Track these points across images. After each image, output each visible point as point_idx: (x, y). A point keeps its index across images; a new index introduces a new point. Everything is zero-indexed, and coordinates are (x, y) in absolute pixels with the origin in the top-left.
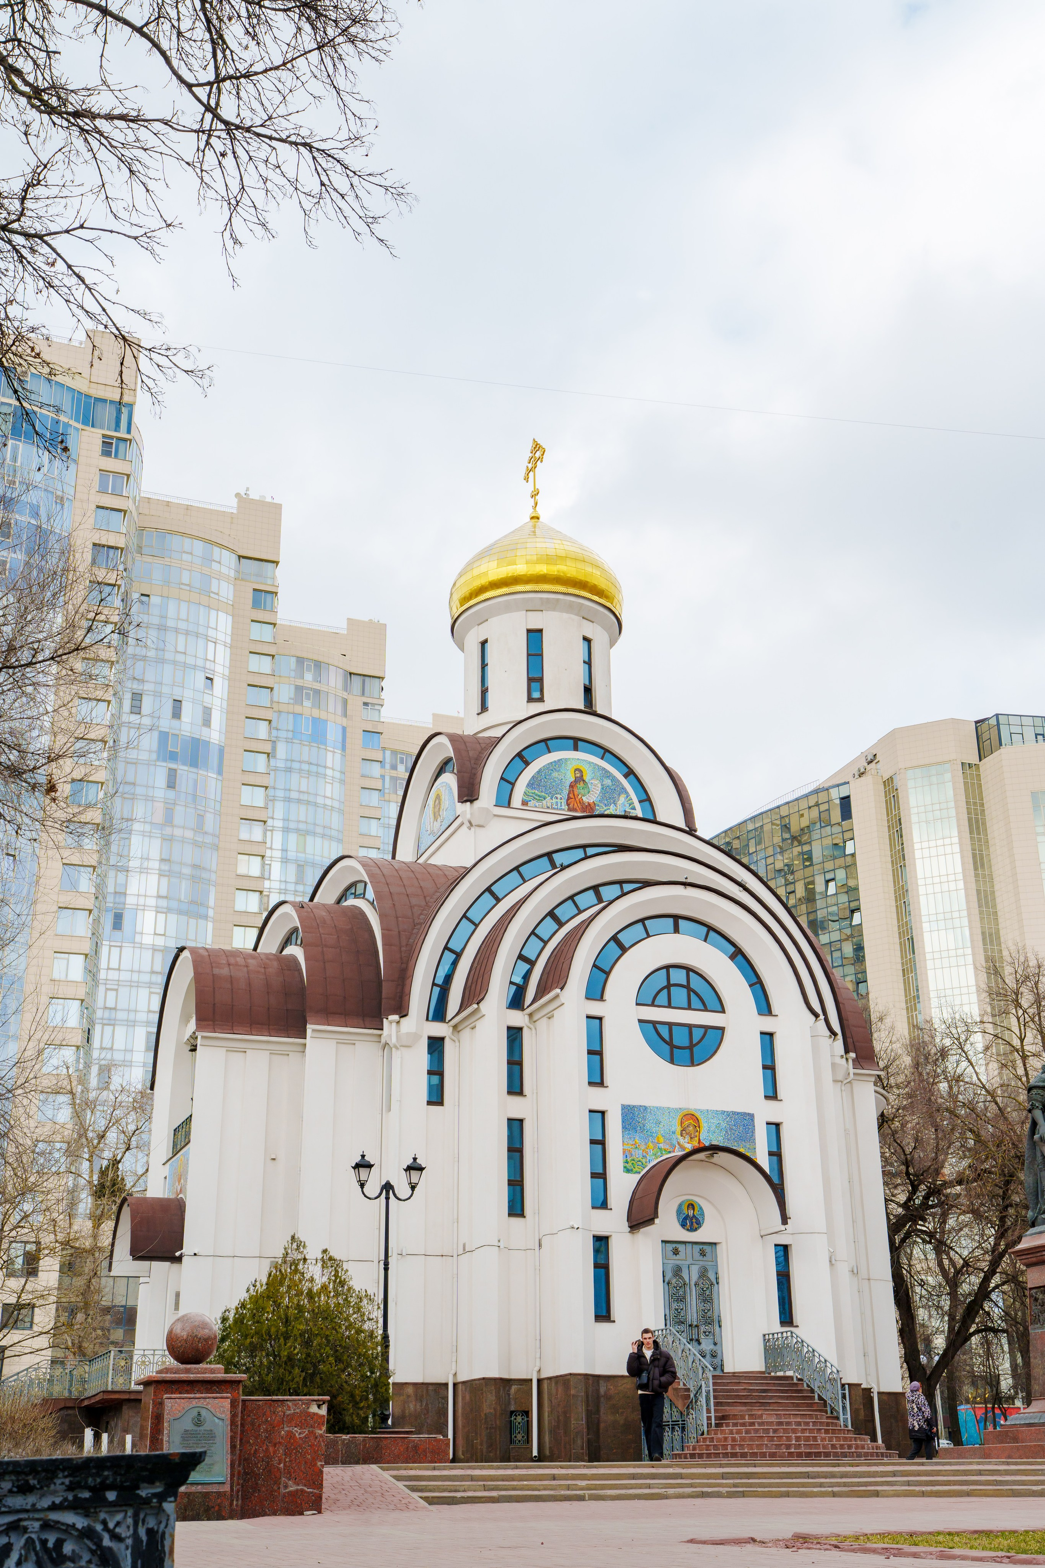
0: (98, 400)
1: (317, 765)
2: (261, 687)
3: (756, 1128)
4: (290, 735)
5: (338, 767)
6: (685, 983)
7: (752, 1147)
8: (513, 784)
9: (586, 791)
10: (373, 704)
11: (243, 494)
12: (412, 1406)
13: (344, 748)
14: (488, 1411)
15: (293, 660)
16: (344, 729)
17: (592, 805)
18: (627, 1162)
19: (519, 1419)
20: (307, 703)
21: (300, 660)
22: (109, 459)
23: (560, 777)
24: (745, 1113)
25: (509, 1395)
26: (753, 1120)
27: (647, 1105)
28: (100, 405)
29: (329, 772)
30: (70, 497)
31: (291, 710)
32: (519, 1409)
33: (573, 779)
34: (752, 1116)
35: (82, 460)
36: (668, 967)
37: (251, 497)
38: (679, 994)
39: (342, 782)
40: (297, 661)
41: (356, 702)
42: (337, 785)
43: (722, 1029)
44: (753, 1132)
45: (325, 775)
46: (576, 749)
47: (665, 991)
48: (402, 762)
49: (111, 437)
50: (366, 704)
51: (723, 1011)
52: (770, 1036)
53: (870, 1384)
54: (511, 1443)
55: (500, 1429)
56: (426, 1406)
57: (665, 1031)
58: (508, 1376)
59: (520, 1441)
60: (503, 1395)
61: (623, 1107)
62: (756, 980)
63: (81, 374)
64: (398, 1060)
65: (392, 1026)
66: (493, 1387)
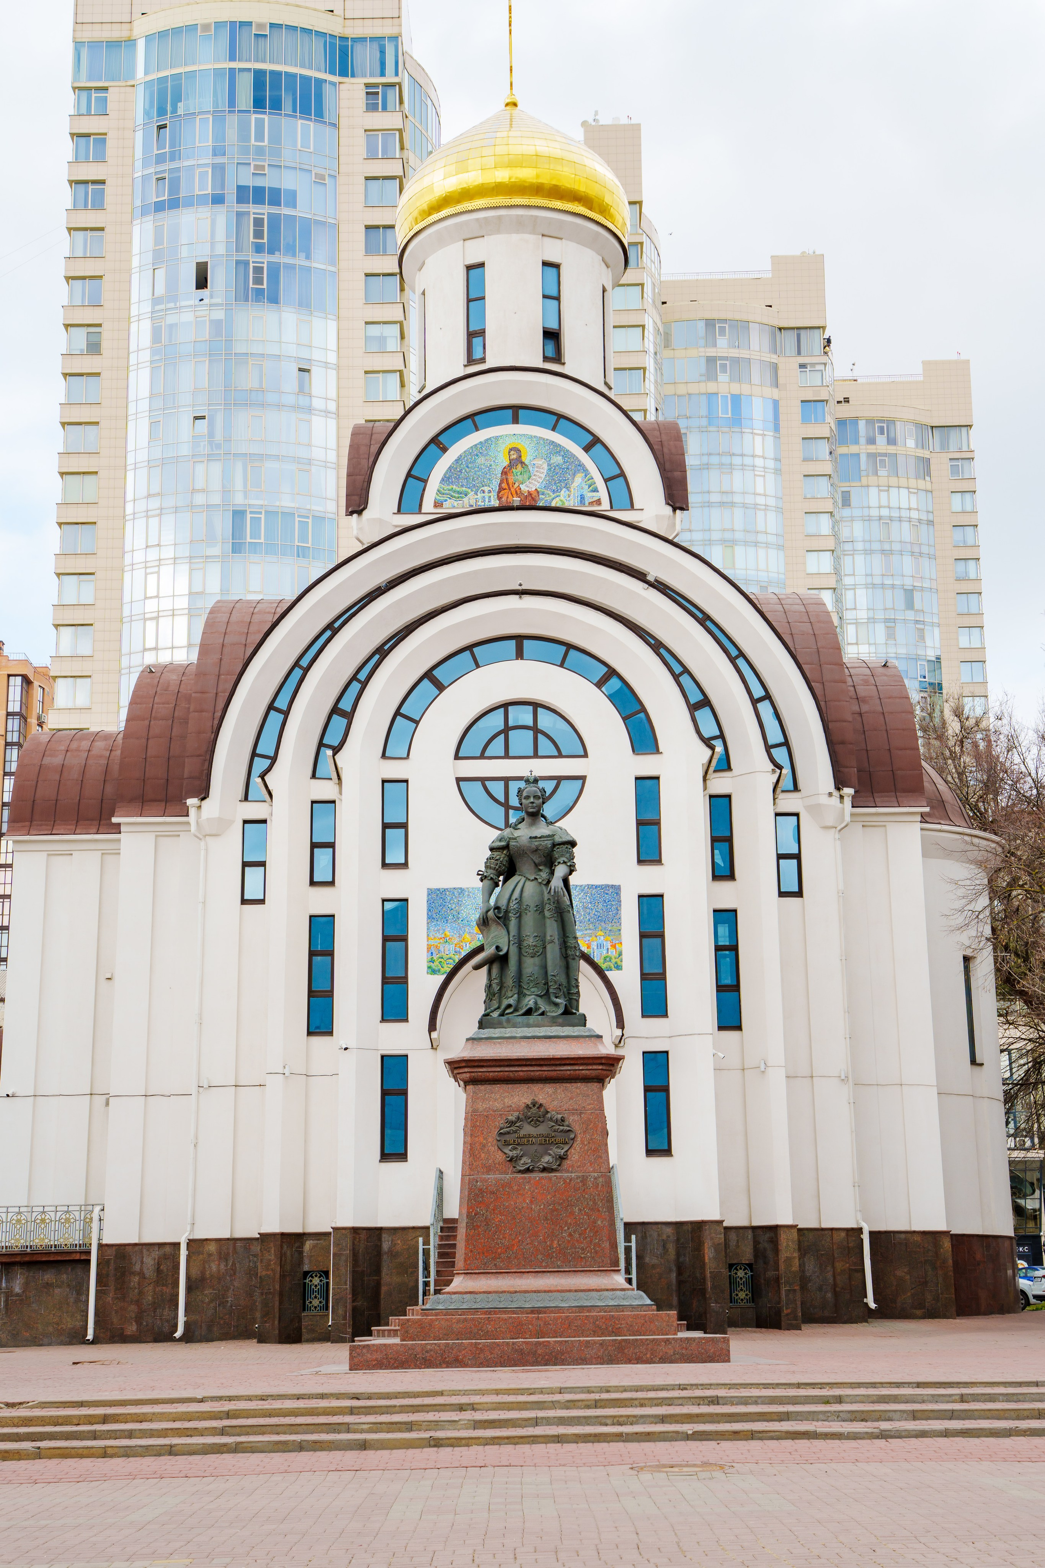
0: (355, 40)
1: (742, 455)
2: (631, 369)
3: (622, 903)
4: (704, 422)
5: (770, 454)
6: (530, 723)
7: (615, 928)
8: (426, 480)
9: (526, 476)
10: (813, 365)
11: (591, 121)
12: (214, 1267)
13: (777, 428)
14: (264, 1273)
15: (702, 324)
16: (776, 403)
17: (534, 492)
18: (432, 961)
19: (316, 1281)
20: (723, 378)
21: (710, 323)
22: (375, 114)
23: (488, 463)
24: (607, 887)
25: (301, 1253)
26: (618, 894)
27: (463, 886)
28: (358, 48)
29: (759, 462)
30: (332, 173)
31: (703, 391)
32: (315, 1268)
33: (506, 463)
34: (617, 889)
35: (343, 123)
36: (505, 706)
37: (601, 123)
38: (521, 741)
39: (778, 471)
40: (706, 325)
41: (788, 365)
42: (770, 477)
43: (583, 778)
44: (618, 909)
45: (754, 466)
46: (514, 421)
47: (502, 736)
48: (882, 433)
49: (376, 85)
50: (802, 366)
51: (586, 755)
52: (655, 781)
53: (858, 1223)
54: (304, 1310)
55: (281, 1294)
56: (232, 1265)
57: (497, 789)
58: (299, 1230)
59: (316, 1307)
60: (289, 1253)
61: (430, 892)
62: (639, 708)
63: (332, 11)
64: (203, 853)
65: (192, 812)
66: (272, 1245)
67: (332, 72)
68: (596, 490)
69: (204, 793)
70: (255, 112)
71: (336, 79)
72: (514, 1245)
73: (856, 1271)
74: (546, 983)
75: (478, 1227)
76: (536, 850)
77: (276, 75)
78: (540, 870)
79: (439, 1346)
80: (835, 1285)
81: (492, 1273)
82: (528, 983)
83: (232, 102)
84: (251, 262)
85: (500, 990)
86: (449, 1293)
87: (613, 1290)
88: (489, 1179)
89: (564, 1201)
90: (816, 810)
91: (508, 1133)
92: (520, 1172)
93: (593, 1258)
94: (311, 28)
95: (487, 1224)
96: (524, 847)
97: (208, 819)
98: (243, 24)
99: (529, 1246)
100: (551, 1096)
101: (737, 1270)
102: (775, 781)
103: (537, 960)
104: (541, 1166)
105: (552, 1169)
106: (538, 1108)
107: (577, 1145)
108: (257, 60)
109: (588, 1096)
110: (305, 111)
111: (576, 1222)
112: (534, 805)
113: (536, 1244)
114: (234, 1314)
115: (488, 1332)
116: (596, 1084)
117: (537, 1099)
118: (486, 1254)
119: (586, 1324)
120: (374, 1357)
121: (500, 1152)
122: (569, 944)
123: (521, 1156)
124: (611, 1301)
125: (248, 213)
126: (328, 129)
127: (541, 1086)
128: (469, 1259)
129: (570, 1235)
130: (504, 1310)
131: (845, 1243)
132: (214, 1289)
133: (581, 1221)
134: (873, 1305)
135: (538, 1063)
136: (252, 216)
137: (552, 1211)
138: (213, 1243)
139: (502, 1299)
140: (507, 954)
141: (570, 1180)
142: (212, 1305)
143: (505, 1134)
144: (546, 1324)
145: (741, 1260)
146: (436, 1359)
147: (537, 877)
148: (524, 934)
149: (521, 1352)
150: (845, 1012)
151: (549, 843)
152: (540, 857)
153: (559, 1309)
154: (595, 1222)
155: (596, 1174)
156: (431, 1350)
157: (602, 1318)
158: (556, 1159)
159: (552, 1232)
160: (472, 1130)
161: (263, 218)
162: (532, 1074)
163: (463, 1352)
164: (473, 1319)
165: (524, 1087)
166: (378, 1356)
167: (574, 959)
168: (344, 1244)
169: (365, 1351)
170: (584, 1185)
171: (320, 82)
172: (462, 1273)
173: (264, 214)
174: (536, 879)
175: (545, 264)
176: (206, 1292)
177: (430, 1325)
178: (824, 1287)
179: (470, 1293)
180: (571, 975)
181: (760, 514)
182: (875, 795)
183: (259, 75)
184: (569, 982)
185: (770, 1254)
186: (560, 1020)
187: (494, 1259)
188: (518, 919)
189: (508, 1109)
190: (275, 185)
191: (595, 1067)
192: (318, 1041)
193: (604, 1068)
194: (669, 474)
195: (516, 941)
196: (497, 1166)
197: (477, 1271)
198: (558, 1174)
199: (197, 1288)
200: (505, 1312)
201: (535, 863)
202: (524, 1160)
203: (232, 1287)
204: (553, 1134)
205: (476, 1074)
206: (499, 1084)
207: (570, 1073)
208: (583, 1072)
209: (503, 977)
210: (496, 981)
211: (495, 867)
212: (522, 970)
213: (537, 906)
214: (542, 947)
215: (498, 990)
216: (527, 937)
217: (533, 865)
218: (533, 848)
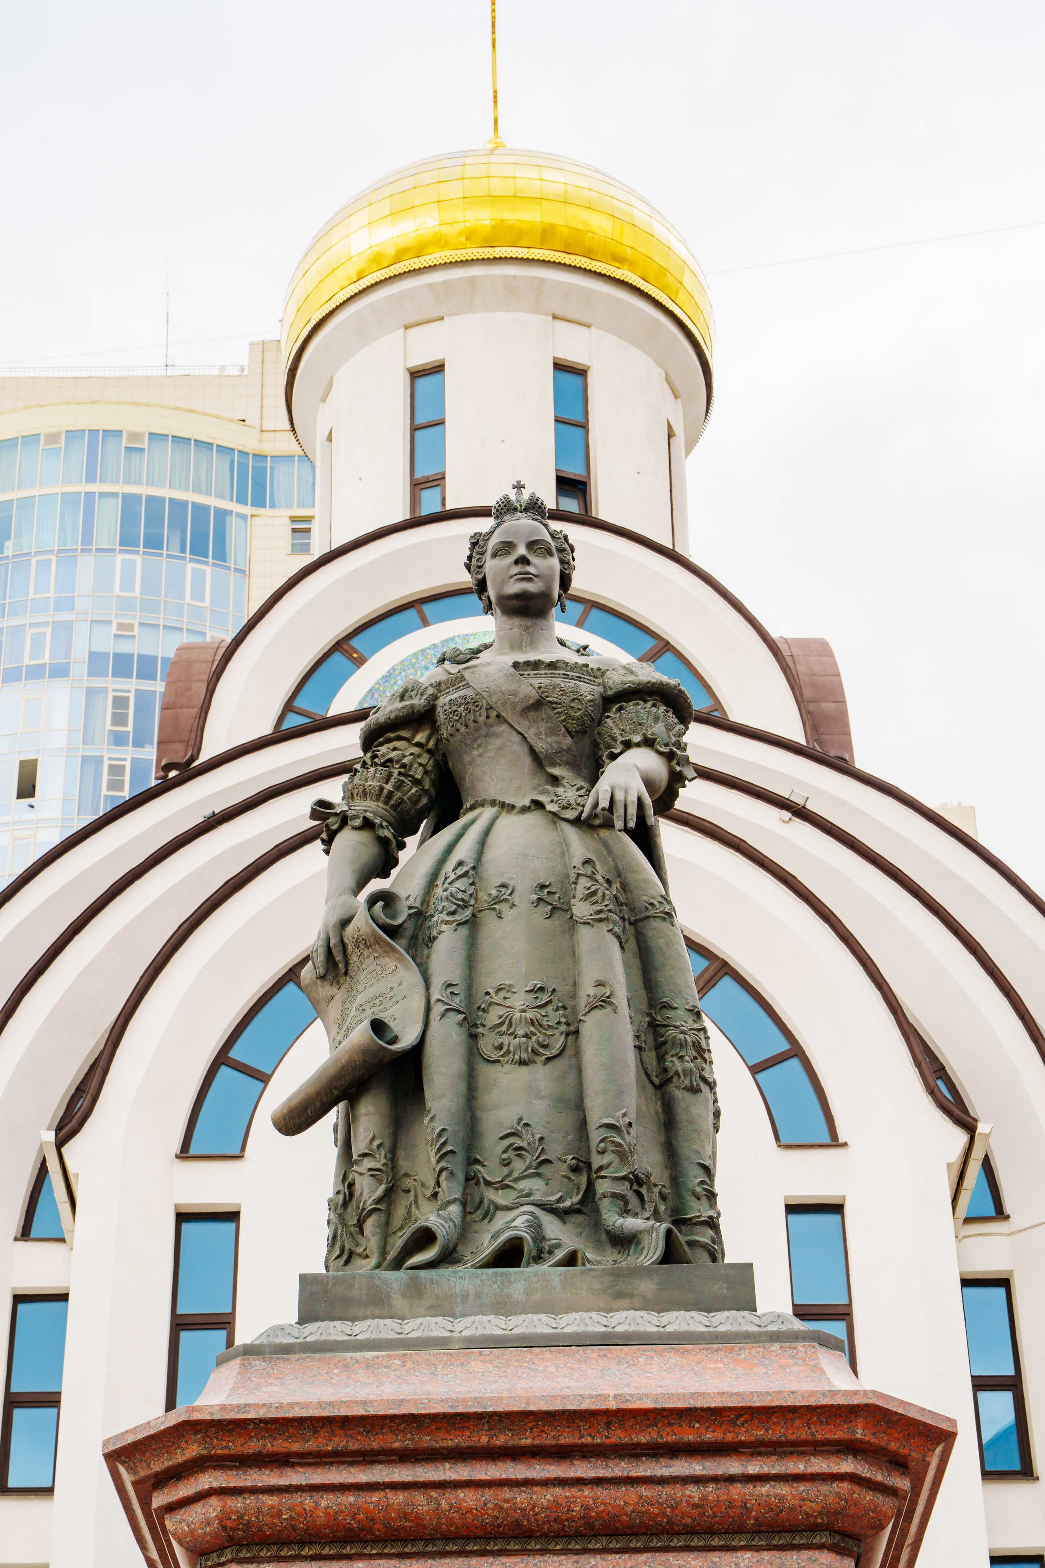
0: (276, 459)
28: (281, 469)
35: (256, 568)
52: (832, 1219)
62: (784, 1045)
63: (244, 421)
67: (242, 500)
70: (121, 551)
71: (247, 510)
74: (581, 1166)
77: (154, 502)
78: (555, 780)
82: (507, 1163)
83: (87, 538)
84: (106, 759)
85: (389, 1197)
94: (210, 441)
98: (108, 433)
103: (540, 1075)
108: (127, 481)
110: (199, 550)
112: (530, 569)
122: (671, 1032)
125: (105, 690)
126: (233, 577)
136: (111, 694)
140: (419, 1048)
147: (542, 798)
148: (488, 982)
151: (588, 690)
152: (551, 732)
161: (127, 698)
171: (222, 515)
173: (129, 691)
174: (538, 805)
175: (560, 367)
180: (685, 1149)
183: (130, 501)
184: (676, 1179)
186: (646, 1286)
188: (464, 931)
190: (149, 651)
195: (456, 1004)
201: (532, 751)
205: (250, 1501)
206: (360, 1556)
207: (704, 1498)
208: (764, 1489)
209: (401, 1154)
210: (368, 1163)
211: (382, 789)
212: (479, 1114)
213: (543, 887)
214: (563, 1028)
215: (379, 1201)
216: (502, 994)
217: (527, 760)
218: (527, 697)
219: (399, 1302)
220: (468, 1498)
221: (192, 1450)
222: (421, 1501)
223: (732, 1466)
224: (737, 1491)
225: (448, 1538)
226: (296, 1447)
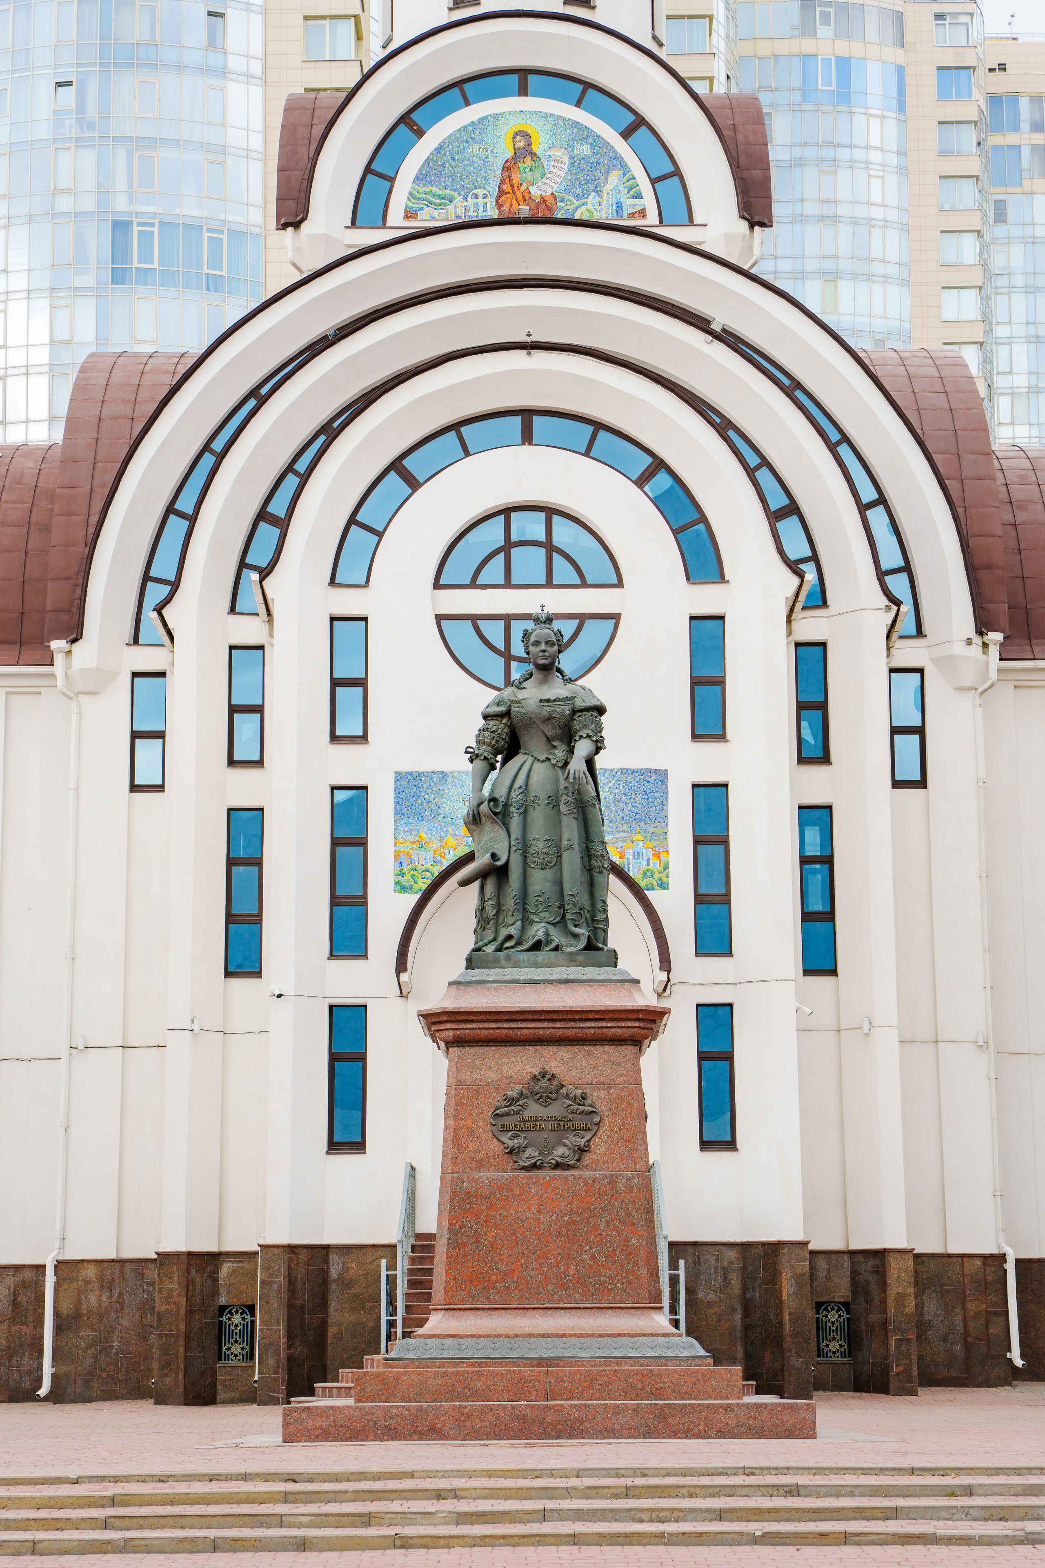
1: (851, 146)
2: (690, 17)
3: (670, 795)
4: (796, 97)
5: (892, 144)
6: (542, 537)
7: (659, 831)
8: (392, 180)
9: (538, 174)
10: (955, 15)
12: (93, 1300)
13: (902, 107)
14: (163, 1308)
16: (901, 70)
17: (550, 201)
18: (402, 874)
19: (237, 1319)
20: (825, 32)
23: (483, 154)
24: (649, 771)
25: (215, 1280)
26: (664, 782)
27: (446, 769)
29: (876, 157)
31: (795, 50)
32: (235, 1301)
33: (509, 153)
34: (662, 775)
36: (507, 512)
38: (528, 562)
39: (902, 171)
41: (919, 14)
42: (892, 179)
43: (616, 617)
44: (663, 805)
45: (868, 162)
46: (523, 91)
47: (502, 555)
50: (940, 16)
51: (620, 584)
52: (719, 622)
53: (999, 1247)
54: (220, 1359)
55: (188, 1338)
56: (119, 1297)
57: (494, 632)
58: (214, 1249)
59: (236, 1356)
60: (198, 1280)
61: (399, 777)
62: (696, 516)
64: (74, 718)
65: (59, 659)
66: (174, 1269)
68: (638, 196)
69: (75, 633)
72: (514, 1271)
73: (996, 1314)
74: (562, 906)
75: (464, 1244)
76: (548, 719)
78: (555, 747)
79: (409, 1411)
80: (966, 1333)
81: (484, 1309)
82: (537, 906)
85: (497, 914)
86: (422, 1336)
87: (652, 1335)
88: (479, 1178)
89: (585, 1209)
90: (947, 663)
91: (508, 1114)
92: (523, 1168)
93: (625, 1290)
95: (477, 1242)
96: (532, 713)
97: (82, 670)
99: (536, 1272)
100: (567, 1063)
101: (828, 1311)
102: (890, 622)
103: (548, 873)
104: (553, 1161)
105: (569, 1165)
106: (549, 1080)
107: (603, 1132)
109: (619, 1064)
111: (602, 1240)
112: (547, 654)
113: (546, 1269)
114: (122, 1364)
115: (477, 1391)
116: (630, 1048)
117: (547, 1068)
118: (475, 1283)
119: (615, 1381)
120: (318, 1424)
121: (495, 1140)
122: (593, 851)
123: (525, 1147)
124: (649, 1350)
127: (554, 1049)
128: (451, 1288)
129: (593, 1257)
130: (500, 1361)
131: (981, 1275)
132: (92, 1330)
133: (609, 1238)
134: (1019, 1362)
135: (550, 1017)
137: (568, 1224)
138: (92, 1267)
139: (498, 1346)
140: (507, 864)
141: (594, 1181)
142: (90, 1352)
143: (502, 1115)
144: (559, 1381)
145: (833, 1297)
146: (404, 1427)
147: (550, 757)
148: (531, 836)
149: (524, 1419)
150: (984, 951)
151: (567, 709)
152: (554, 728)
153: (576, 1361)
154: (627, 1240)
155: (629, 1174)
156: (398, 1415)
157: (637, 1374)
158: (574, 1152)
159: (568, 1254)
160: (457, 1110)
162: (541, 1032)
163: (442, 1419)
164: (457, 1373)
165: (530, 1050)
166: (323, 1422)
167: (600, 872)
168: (276, 1268)
169: (304, 1415)
170: (612, 1188)
172: (441, 1309)
174: (548, 759)
176: (81, 1334)
177: (396, 1380)
178: (951, 1336)
179: (453, 1336)
180: (597, 894)
181: (876, 233)
182: (1034, 642)
184: (593, 905)
185: (874, 1290)
186: (581, 958)
187: (487, 1290)
188: (522, 816)
189: (506, 1082)
191: (629, 1024)
192: (238, 984)
193: (642, 1025)
194: (745, 174)
195: (520, 846)
196: (491, 1160)
197: (463, 1307)
198: (576, 1173)
199: (70, 1328)
200: (501, 1364)
201: (546, 736)
202: (529, 1151)
203: (119, 1327)
204: (570, 1117)
205: (462, 1031)
206: (494, 1046)
207: (595, 1032)
208: (612, 1030)
209: (501, 897)
210: (491, 902)
211: (491, 743)
212: (527, 886)
213: (549, 797)
214: (556, 855)
215: (494, 915)
216: (535, 841)
217: (544, 739)
218: (545, 716)
219: (503, 962)
220: (526, 1032)
221: (445, 1018)
222: (512, 1033)
223: (603, 1024)
224: (604, 1030)
225: (519, 1041)
226: (475, 1018)
